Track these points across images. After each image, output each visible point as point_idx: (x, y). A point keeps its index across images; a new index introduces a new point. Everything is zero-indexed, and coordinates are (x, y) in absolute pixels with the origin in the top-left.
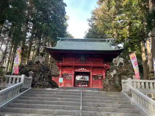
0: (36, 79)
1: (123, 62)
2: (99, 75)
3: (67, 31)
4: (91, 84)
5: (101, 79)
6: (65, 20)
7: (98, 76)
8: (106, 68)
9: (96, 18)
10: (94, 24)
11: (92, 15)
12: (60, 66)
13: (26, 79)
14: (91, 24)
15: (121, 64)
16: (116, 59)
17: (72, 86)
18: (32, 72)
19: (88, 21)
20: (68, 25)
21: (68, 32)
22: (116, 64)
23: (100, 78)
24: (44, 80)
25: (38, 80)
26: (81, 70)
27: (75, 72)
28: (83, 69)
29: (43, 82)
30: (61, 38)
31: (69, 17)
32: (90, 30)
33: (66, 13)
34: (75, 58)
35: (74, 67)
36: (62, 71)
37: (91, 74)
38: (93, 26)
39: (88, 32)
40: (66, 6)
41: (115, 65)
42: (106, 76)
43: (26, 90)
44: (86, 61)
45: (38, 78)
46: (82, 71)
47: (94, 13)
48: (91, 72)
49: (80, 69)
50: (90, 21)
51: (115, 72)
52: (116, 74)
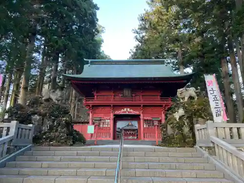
0: (45, 128)
1: (194, 94)
2: (154, 119)
3: (101, 51)
4: (142, 135)
5: (157, 126)
6: (96, 33)
7: (153, 121)
8: (165, 106)
9: (147, 27)
10: (143, 37)
11: (141, 22)
12: (89, 106)
13: (20, 129)
14: (138, 37)
15: (191, 98)
16: (182, 89)
17: (111, 139)
18: (37, 117)
19: (135, 33)
20: (103, 41)
21: (103, 51)
22: (183, 98)
23: (156, 123)
24: (59, 129)
25: (48, 130)
26: (125, 112)
27: (115, 115)
28: (128, 110)
29: (57, 134)
30: (90, 60)
31: (103, 28)
32: (137, 47)
33: (97, 20)
34: (114, 93)
35: (113, 106)
36: (93, 113)
37: (141, 117)
38: (142, 40)
39: (134, 51)
40: (98, 9)
41: (182, 101)
42: (166, 119)
43: (20, 149)
44: (132, 96)
45: (47, 127)
46: (127, 113)
47: (143, 20)
48: (142, 115)
49: (123, 110)
50: (137, 33)
51: (181, 112)
52: (183, 116)
